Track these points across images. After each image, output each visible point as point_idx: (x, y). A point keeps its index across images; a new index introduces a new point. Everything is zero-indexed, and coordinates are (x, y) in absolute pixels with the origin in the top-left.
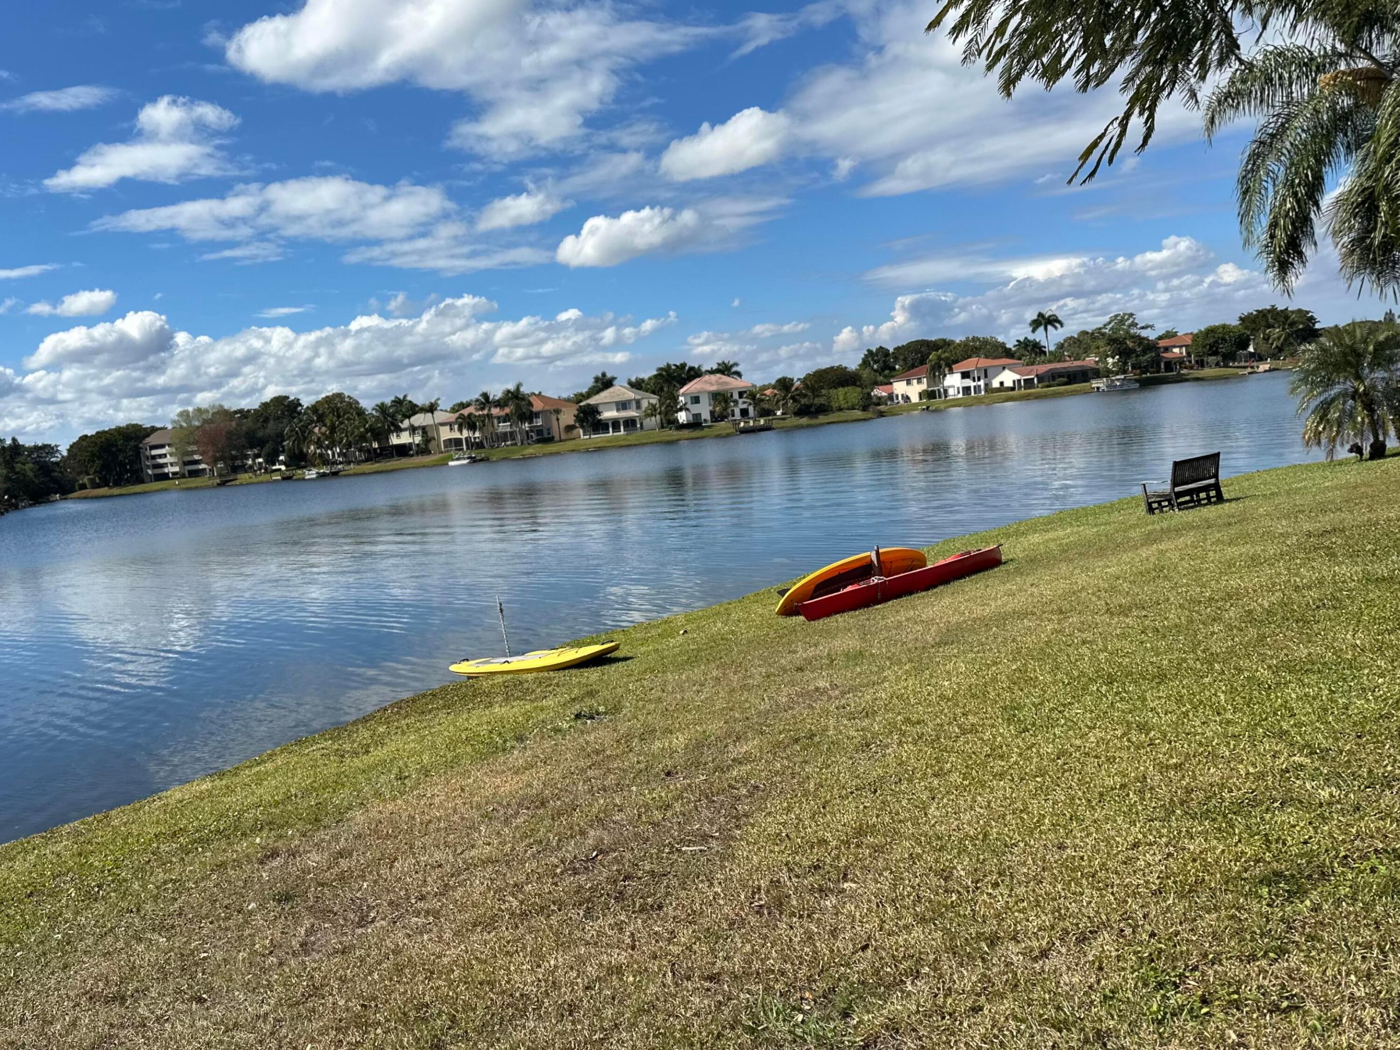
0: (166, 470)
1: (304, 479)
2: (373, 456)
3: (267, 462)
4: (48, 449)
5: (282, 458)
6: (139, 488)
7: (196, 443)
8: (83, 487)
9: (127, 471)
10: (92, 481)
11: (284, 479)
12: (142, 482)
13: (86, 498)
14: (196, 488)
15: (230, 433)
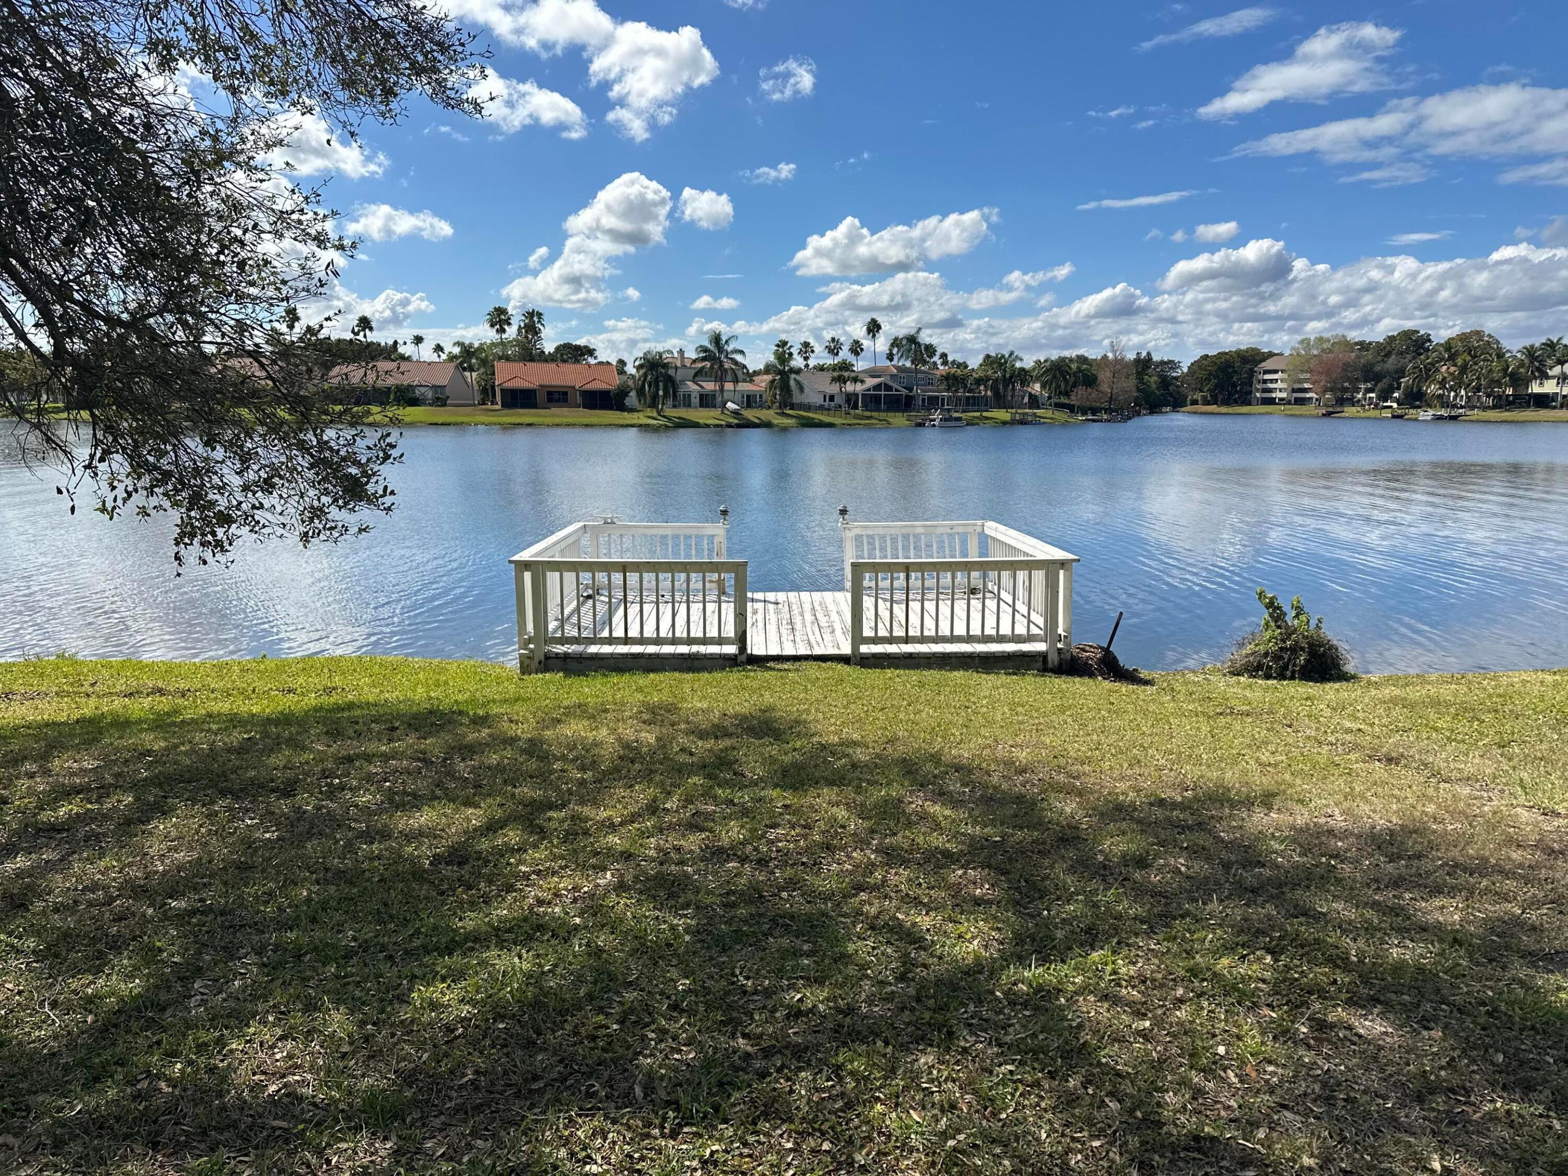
0: (1274, 395)
1: (1416, 420)
2: (1502, 403)
3: (1379, 398)
4: (1172, 365)
5: (1396, 395)
6: (1245, 409)
7: (1310, 371)
8: (1194, 402)
9: (1237, 392)
10: (1204, 398)
11: (1394, 417)
12: (1250, 404)
13: (1195, 413)
14: (1301, 416)
15: (1346, 365)
